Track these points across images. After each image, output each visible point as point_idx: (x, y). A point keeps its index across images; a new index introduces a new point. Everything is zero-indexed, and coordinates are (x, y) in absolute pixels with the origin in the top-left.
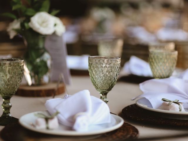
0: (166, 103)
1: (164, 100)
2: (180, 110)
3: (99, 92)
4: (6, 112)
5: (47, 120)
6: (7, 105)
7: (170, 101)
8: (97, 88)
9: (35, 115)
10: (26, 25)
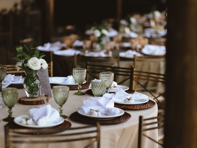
0: (91, 111)
1: (91, 110)
2: (98, 115)
3: (58, 105)
4: (10, 115)
5: (27, 120)
6: (10, 112)
7: (93, 110)
8: (57, 103)
9: (22, 118)
10: (25, 65)
